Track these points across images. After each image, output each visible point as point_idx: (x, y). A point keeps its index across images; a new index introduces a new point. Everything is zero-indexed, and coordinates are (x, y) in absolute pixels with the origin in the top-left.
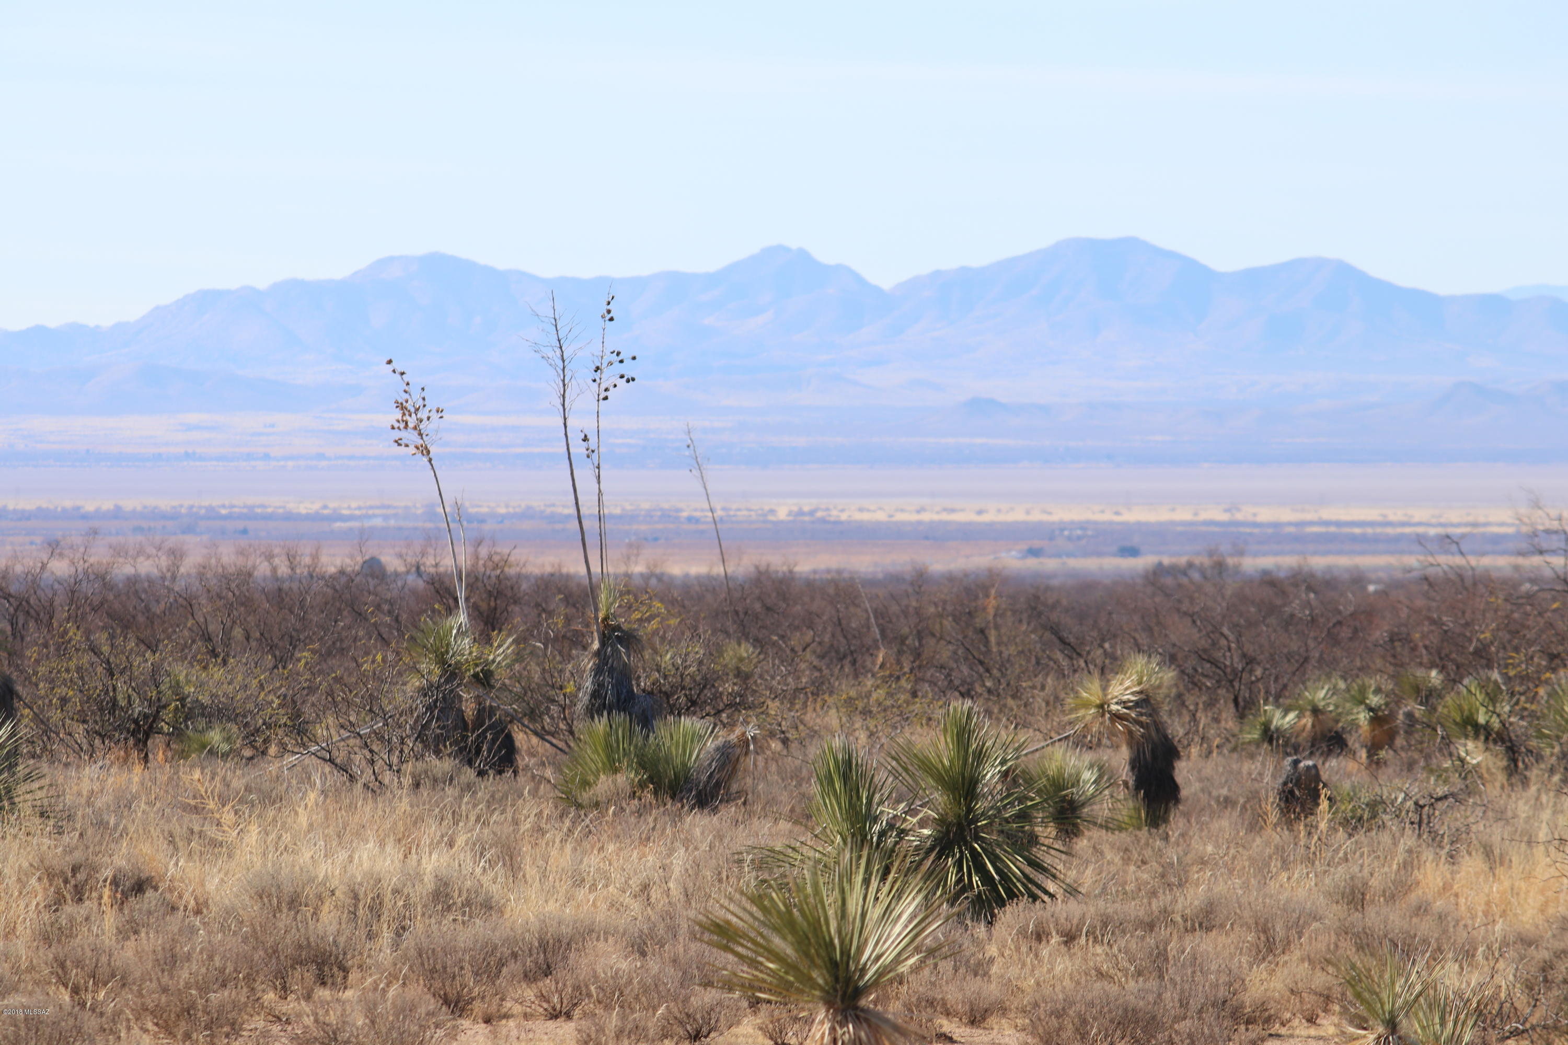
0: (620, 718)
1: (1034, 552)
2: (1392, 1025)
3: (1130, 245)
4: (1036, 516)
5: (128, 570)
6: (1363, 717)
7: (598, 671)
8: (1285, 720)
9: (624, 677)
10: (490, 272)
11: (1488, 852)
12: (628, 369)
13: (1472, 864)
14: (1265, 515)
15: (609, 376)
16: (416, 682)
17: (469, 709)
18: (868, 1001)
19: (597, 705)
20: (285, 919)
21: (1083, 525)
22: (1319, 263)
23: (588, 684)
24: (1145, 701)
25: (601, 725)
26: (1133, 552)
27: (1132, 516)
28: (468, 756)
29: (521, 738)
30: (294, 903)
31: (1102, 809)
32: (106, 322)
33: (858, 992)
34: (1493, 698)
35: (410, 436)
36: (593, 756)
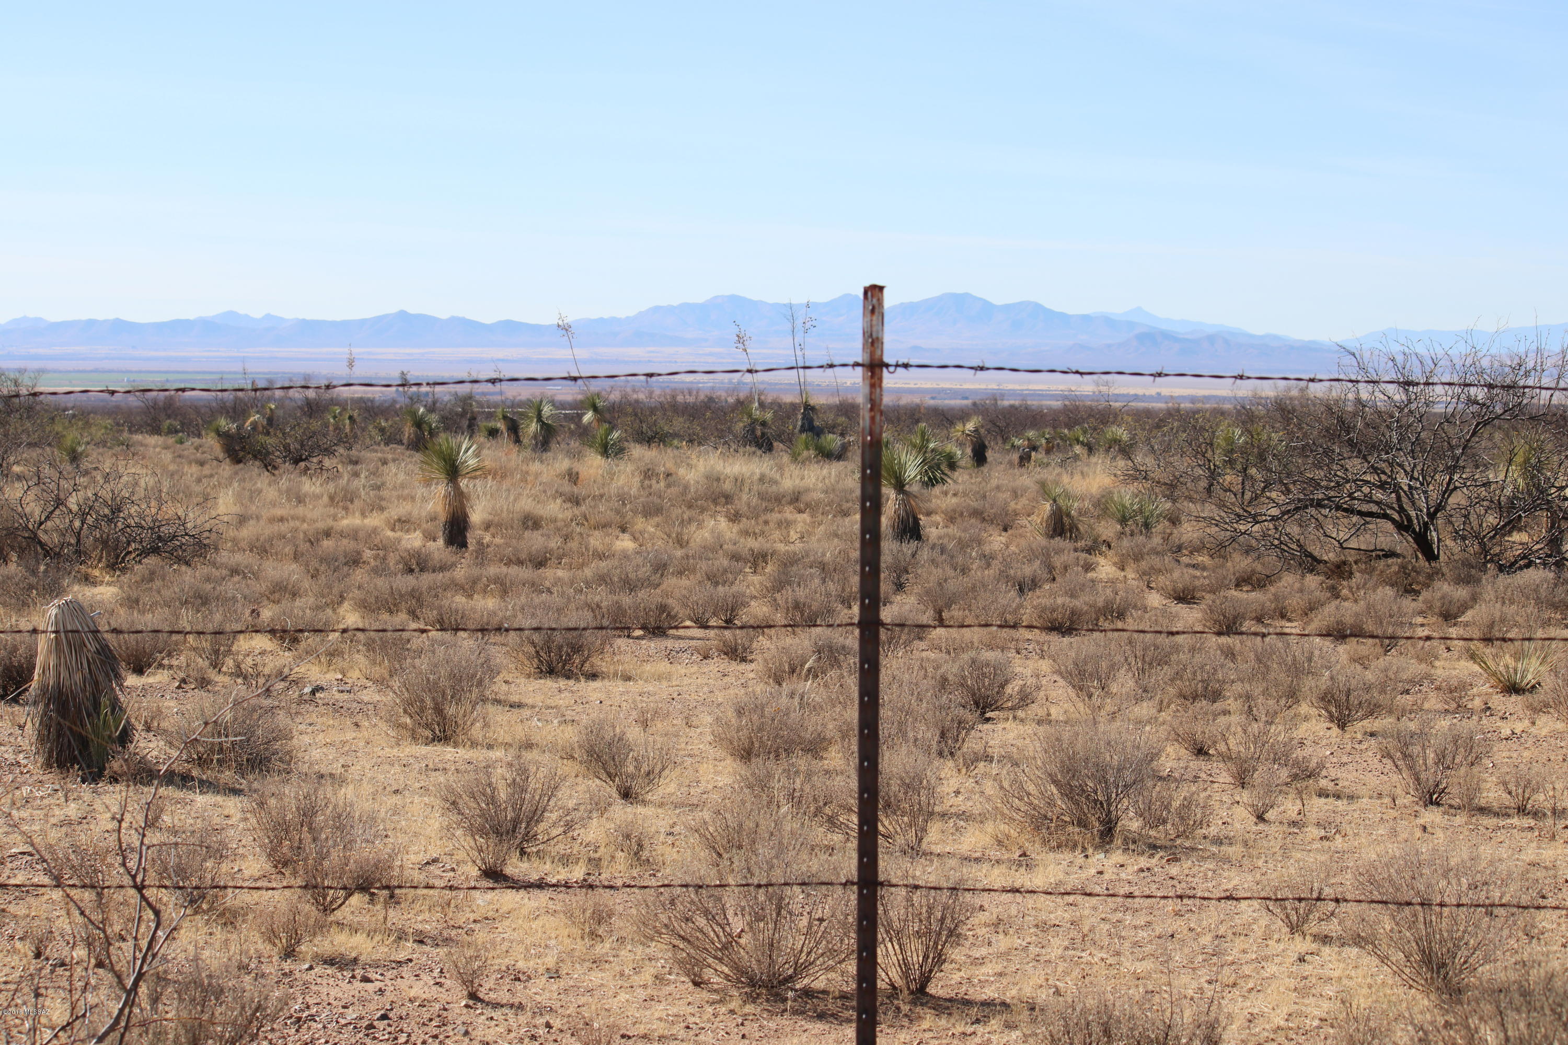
0: (810, 434)
1: (933, 398)
2: (1055, 501)
3: (966, 295)
4: (935, 386)
5: (635, 396)
6: (1044, 441)
7: (803, 419)
8: (1018, 442)
9: (811, 421)
10: (751, 301)
11: (1082, 473)
12: (814, 323)
13: (1077, 477)
14: (1010, 387)
15: (808, 325)
16: (741, 425)
17: (759, 433)
18: (907, 488)
19: (803, 430)
20: (715, 484)
21: (950, 389)
22: (1028, 303)
23: (800, 423)
24: (976, 430)
25: (804, 436)
26: (967, 398)
27: (966, 386)
28: (759, 446)
29: (775, 444)
30: (718, 480)
31: (962, 463)
32: (623, 316)
33: (904, 486)
34: (1085, 432)
35: (740, 345)
36: (801, 446)
